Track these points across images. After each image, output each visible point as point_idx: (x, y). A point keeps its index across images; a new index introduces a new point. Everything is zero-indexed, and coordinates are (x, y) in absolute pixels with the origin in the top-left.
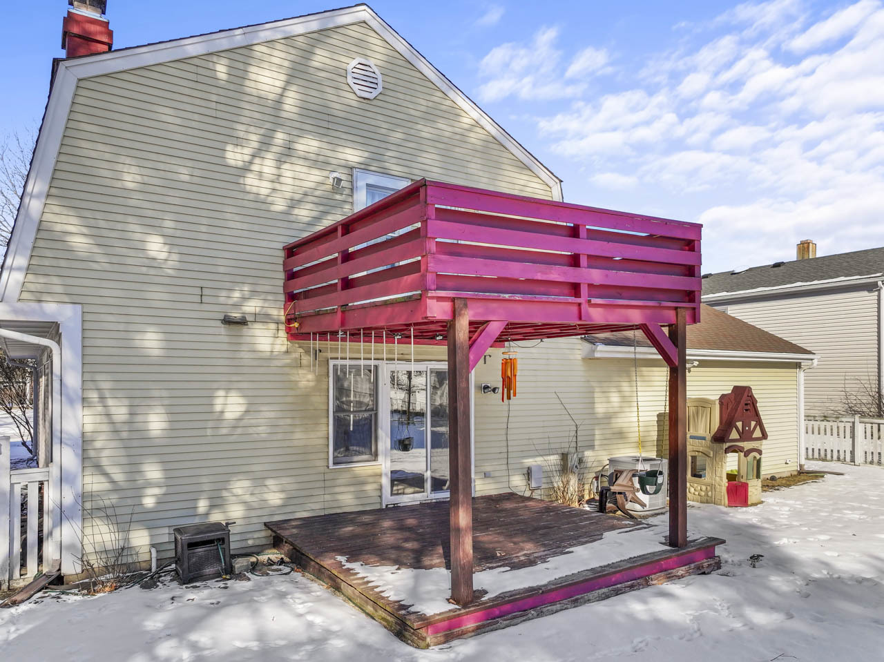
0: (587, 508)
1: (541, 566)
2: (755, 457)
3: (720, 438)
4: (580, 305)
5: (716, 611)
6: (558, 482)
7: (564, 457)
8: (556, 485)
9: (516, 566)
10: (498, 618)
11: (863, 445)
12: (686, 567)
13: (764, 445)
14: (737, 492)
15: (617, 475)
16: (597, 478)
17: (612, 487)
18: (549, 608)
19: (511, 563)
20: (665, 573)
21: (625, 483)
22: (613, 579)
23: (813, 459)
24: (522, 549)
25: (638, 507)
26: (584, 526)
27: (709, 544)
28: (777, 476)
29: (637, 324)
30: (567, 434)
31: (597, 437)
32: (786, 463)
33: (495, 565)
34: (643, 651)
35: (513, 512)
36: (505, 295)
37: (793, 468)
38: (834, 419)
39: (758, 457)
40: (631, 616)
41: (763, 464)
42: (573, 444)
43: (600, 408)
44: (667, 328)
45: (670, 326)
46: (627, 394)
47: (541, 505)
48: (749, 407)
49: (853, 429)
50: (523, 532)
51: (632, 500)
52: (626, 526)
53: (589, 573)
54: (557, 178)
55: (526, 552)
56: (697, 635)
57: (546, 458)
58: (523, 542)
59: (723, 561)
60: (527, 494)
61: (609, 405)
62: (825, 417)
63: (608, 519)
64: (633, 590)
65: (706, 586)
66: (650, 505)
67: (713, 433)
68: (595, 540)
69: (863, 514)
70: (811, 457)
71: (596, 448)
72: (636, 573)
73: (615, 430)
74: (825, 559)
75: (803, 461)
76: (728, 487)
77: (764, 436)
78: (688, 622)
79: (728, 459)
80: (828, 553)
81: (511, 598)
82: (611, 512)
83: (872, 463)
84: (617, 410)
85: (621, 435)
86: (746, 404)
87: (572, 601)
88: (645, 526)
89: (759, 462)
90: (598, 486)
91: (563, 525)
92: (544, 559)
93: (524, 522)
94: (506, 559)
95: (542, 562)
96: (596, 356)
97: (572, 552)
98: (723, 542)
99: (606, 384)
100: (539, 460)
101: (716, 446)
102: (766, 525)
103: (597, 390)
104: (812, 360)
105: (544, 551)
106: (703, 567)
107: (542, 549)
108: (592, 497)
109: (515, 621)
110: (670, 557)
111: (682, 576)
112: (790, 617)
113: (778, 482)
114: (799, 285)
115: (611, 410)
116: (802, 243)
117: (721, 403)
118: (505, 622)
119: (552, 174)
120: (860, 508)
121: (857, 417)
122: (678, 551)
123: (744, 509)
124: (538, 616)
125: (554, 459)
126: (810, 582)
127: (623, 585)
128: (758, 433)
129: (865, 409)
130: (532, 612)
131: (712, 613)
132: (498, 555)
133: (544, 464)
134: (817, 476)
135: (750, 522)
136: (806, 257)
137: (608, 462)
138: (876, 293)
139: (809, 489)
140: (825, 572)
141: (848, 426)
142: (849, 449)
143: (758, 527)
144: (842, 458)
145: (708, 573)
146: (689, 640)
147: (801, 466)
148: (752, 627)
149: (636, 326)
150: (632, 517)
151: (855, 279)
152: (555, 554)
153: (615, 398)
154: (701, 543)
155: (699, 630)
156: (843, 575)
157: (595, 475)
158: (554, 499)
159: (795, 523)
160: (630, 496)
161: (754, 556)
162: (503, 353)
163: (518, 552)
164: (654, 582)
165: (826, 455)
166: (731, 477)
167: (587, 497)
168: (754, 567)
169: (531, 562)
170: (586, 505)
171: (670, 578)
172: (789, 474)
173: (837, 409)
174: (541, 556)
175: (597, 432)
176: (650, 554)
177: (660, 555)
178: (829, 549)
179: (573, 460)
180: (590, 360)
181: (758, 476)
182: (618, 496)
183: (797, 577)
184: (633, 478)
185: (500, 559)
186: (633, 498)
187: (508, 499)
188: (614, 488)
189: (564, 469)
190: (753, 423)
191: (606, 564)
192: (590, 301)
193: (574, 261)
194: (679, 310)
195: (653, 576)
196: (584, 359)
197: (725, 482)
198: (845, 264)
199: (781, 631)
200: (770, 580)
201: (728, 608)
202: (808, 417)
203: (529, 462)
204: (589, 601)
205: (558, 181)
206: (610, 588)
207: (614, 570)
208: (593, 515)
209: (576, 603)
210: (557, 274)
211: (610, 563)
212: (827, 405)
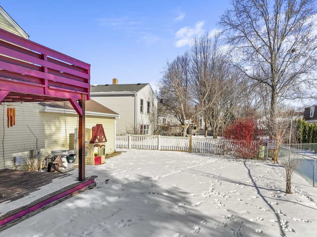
0: (42, 171)
1: (26, 197)
2: (103, 148)
3: (92, 142)
4: (44, 88)
5: (97, 200)
6: (29, 162)
7: (32, 152)
8: (28, 163)
9: (13, 199)
10: (7, 223)
11: (131, 143)
12: (85, 187)
13: (106, 144)
14: (98, 160)
15: (55, 157)
16: (46, 159)
17: (53, 162)
18: (32, 213)
19: (11, 198)
20: (78, 191)
21: (58, 160)
22: (59, 196)
23: (118, 148)
24: (16, 191)
25: (63, 169)
26: (43, 178)
27: (92, 178)
28: (108, 154)
29: (67, 98)
30: (33, 142)
31: (46, 143)
32: (111, 150)
33: (2, 201)
34: (74, 220)
35: (9, 177)
36: (9, 79)
37: (113, 151)
38: (124, 135)
39: (104, 148)
40: (68, 209)
41: (106, 150)
42: (36, 147)
43: (47, 132)
44: (78, 101)
45: (79, 100)
46: (58, 126)
47: (22, 172)
48: (101, 131)
49: (129, 138)
50: (15, 184)
51: (61, 166)
52: (61, 176)
53: (49, 196)
54: (27, 34)
55: (18, 192)
56: (92, 210)
57: (23, 153)
58: (16, 188)
59: (97, 183)
60: (14, 168)
61: (51, 131)
62: (121, 134)
63: (52, 174)
64: (67, 199)
65: (92, 193)
66: (68, 167)
67: (90, 140)
68: (49, 183)
69: (133, 163)
70: (117, 147)
71: (46, 147)
72: (67, 192)
73: (54, 140)
74: (126, 178)
75: (115, 149)
76: (95, 159)
77: (106, 141)
78: (89, 206)
79: (95, 149)
80: (127, 176)
81: (13, 213)
82: (52, 172)
83: (133, 148)
84: (54, 132)
85: (55, 142)
86: (101, 130)
87: (42, 208)
88: (69, 175)
89: (104, 149)
90: (46, 162)
91: (34, 179)
92: (27, 194)
93: (15, 180)
94: (8, 197)
95: (26, 196)
96: (45, 111)
97: (40, 189)
98: (97, 177)
99: (49, 123)
100: (20, 154)
101: (91, 144)
102: (108, 170)
103: (46, 125)
104: (118, 116)
105: (27, 191)
106: (90, 186)
107: (26, 190)
108: (44, 167)
109: (15, 223)
110: (80, 185)
111: (84, 191)
112: (120, 197)
113: (109, 156)
114: (113, 93)
115: (52, 133)
116: (114, 79)
117: (93, 130)
118: (10, 224)
119: (25, 32)
120: (133, 161)
121: (130, 134)
122: (82, 182)
123: (100, 165)
124: (27, 218)
125: (27, 153)
126: (124, 185)
127: (62, 198)
128: (104, 140)
129: (131, 132)
130: (24, 217)
131: (96, 201)
132: (3, 196)
133: (22, 155)
134: (119, 153)
135: (103, 169)
136: (115, 84)
137: (51, 153)
138: (134, 97)
139: (118, 157)
140: (127, 182)
141: (127, 137)
142: (127, 144)
143: (105, 171)
144: (125, 147)
145: (92, 188)
146: (90, 212)
147: (115, 150)
148: (109, 203)
149: (67, 99)
150: (61, 173)
151: (129, 92)
152: (32, 191)
153: (53, 128)
154: (90, 178)
155: (93, 208)
156: (132, 182)
157: (45, 158)
158: (27, 169)
159: (116, 168)
160: (60, 165)
161: (107, 180)
162: (8, 105)
163: (14, 193)
164: (74, 195)
165: (121, 147)
166: (96, 155)
167: (41, 167)
168: (107, 184)
169: (21, 196)
170: (42, 170)
171: (80, 192)
172: (111, 153)
173: (124, 132)
174: (25, 193)
175: (46, 141)
176: (72, 184)
177: (76, 184)
178: (127, 175)
179: (35, 153)
180: (43, 112)
181: (104, 154)
182: (56, 165)
183: (120, 185)
184: (62, 158)
185: (4, 198)
186: (61, 165)
187: (5, 172)
188: (54, 162)
189: (32, 156)
190: (103, 136)
191: (55, 191)
192: (49, 87)
193: (42, 69)
194: (83, 95)
195: (73, 193)
196: (40, 112)
197: (94, 157)
198: (126, 88)
199: (117, 202)
200: (112, 187)
201: (101, 199)
202: (117, 135)
203: (15, 155)
204: (49, 207)
205: (27, 36)
206: (58, 200)
207: (59, 193)
208: (47, 173)
209: (44, 209)
210: (34, 73)
211: (57, 190)
212: (121, 131)
